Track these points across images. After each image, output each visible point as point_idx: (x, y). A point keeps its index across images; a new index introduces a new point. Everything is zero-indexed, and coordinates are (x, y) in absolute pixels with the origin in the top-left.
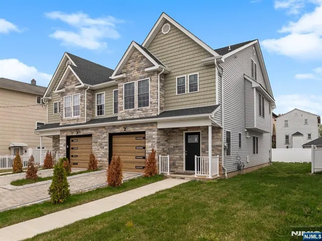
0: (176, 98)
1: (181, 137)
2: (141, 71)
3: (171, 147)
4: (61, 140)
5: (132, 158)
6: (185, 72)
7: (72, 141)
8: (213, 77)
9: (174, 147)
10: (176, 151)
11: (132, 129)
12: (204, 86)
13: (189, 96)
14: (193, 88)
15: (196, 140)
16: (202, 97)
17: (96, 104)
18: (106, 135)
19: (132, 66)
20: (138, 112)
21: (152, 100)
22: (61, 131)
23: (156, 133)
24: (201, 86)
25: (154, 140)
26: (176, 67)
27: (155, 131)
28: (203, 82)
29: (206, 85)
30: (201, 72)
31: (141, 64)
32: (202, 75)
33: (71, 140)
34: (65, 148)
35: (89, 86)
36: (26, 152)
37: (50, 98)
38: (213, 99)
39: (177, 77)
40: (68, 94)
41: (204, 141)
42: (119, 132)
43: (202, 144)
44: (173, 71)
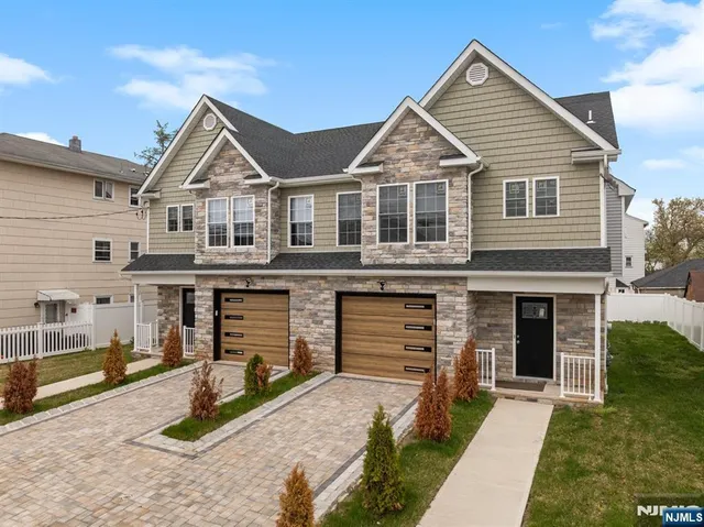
0: (502, 224)
1: (507, 305)
2: (425, 163)
3: (481, 325)
4: (199, 297)
5: (398, 349)
6: (527, 171)
7: (227, 300)
8: (594, 189)
9: (489, 325)
10: (495, 335)
11: (400, 286)
12: (571, 206)
13: (535, 222)
14: (546, 206)
15: (542, 313)
16: (567, 229)
17: (289, 221)
18: (328, 296)
19: (399, 150)
20: (414, 251)
21: (456, 228)
22: (197, 276)
23: (464, 299)
24: (566, 206)
25: (458, 316)
26: (502, 159)
27: (461, 295)
28: (570, 198)
29: (577, 205)
30: (565, 176)
31: (424, 146)
32: (567, 183)
33: (223, 299)
34: (212, 317)
35: (279, 182)
36: (74, 310)
37: (157, 195)
38: (593, 236)
39: (505, 182)
40: (220, 193)
41: (561, 317)
42: (366, 290)
43: (559, 323)
44: (494, 167)
